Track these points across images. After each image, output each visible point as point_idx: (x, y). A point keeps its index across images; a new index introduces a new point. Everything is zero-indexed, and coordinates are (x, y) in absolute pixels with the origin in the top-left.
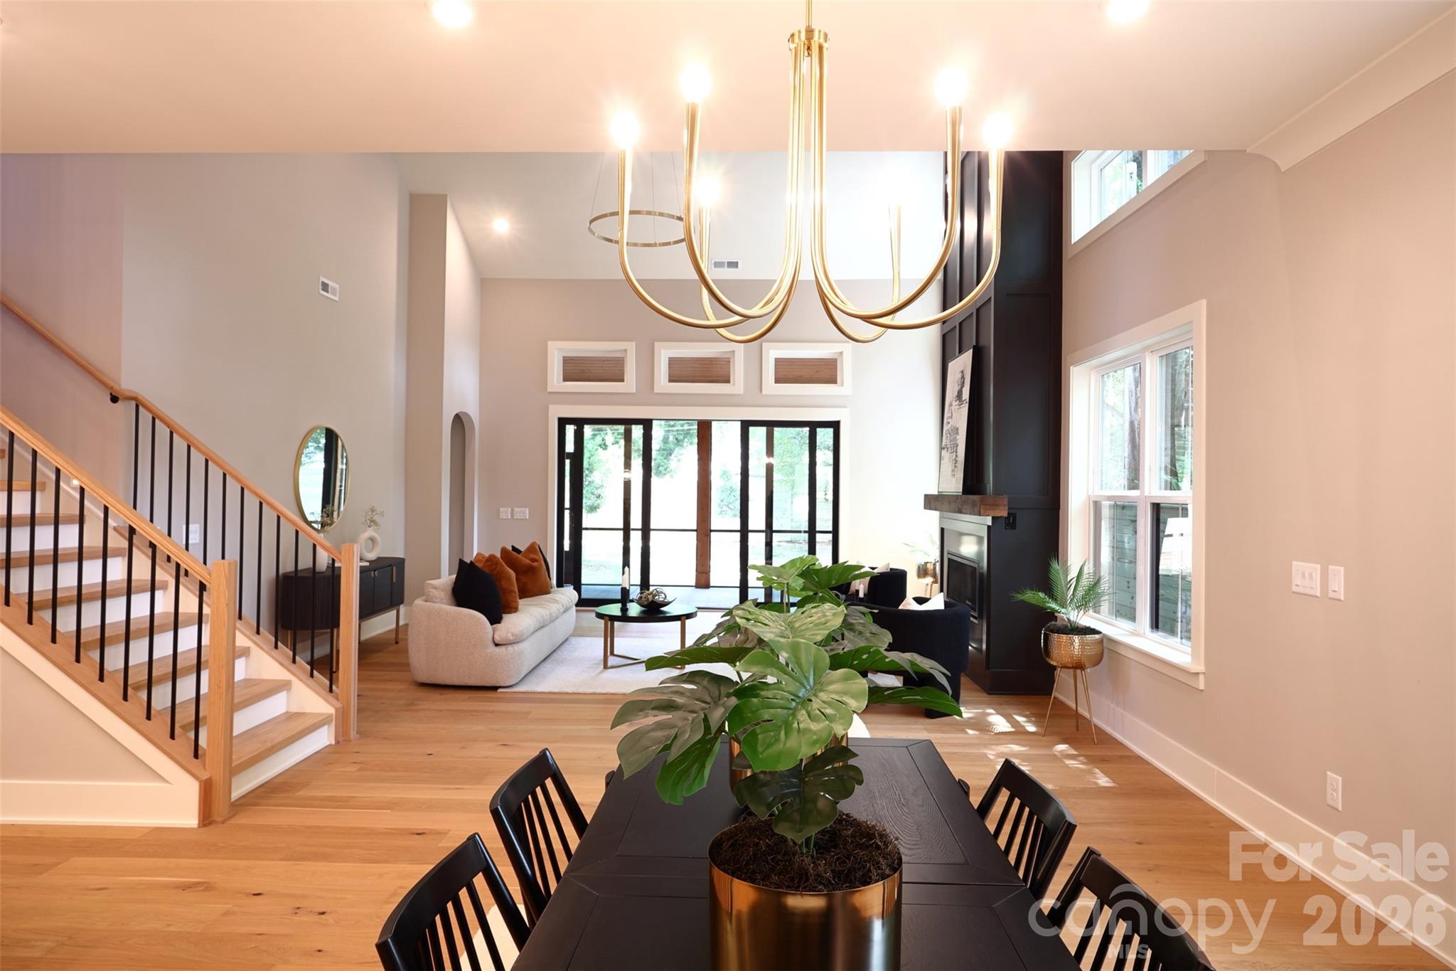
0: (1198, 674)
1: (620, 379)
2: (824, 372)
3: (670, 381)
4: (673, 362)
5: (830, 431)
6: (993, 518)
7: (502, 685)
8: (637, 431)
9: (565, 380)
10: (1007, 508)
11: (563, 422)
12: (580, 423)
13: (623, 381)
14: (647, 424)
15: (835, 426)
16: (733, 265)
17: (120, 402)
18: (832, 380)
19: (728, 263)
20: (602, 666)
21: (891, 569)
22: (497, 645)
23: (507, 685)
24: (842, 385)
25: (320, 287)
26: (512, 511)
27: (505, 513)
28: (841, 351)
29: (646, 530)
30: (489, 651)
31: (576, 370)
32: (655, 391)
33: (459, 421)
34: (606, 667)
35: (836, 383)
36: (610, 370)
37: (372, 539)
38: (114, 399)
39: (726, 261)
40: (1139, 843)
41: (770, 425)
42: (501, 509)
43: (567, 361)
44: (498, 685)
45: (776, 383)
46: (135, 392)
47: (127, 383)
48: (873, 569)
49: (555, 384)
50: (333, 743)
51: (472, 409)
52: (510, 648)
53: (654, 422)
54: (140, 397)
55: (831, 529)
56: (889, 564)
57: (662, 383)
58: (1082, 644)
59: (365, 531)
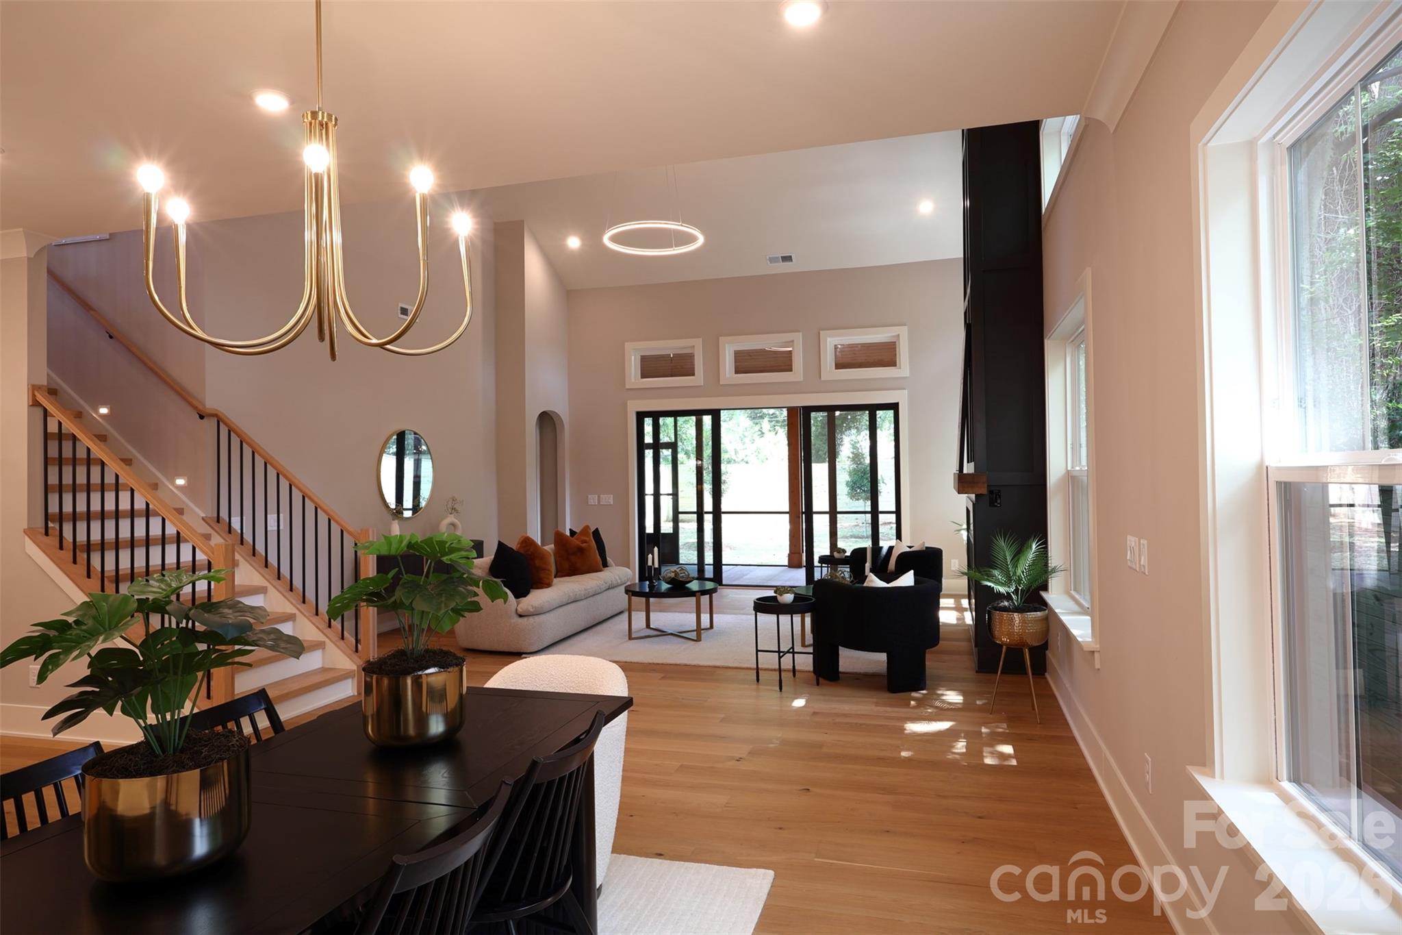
0: (1093, 652)
1: (691, 373)
2: (884, 356)
3: (737, 372)
4: (739, 356)
5: (891, 413)
6: (976, 496)
7: (525, 651)
8: (707, 420)
9: (643, 377)
10: (986, 485)
11: (641, 416)
12: (656, 416)
13: (693, 375)
14: (716, 415)
15: (894, 407)
16: (787, 259)
17: (205, 418)
18: (892, 363)
19: (782, 257)
20: (627, 638)
21: (927, 548)
22: (521, 616)
23: (529, 651)
24: (900, 368)
25: (399, 312)
26: (599, 497)
27: (593, 499)
28: (897, 333)
29: (717, 513)
30: (512, 621)
31: (652, 367)
32: (721, 383)
33: (547, 420)
34: (630, 638)
35: (896, 366)
36: (680, 366)
37: (453, 525)
38: (202, 417)
39: (780, 256)
40: (980, 817)
41: (830, 409)
42: (590, 496)
43: (644, 360)
44: (522, 651)
45: (836, 369)
46: (216, 410)
47: (211, 402)
48: (910, 547)
49: (633, 380)
50: (356, 694)
51: (561, 407)
52: (531, 619)
53: (722, 411)
54: (219, 414)
55: (894, 509)
56: (924, 543)
57: (727, 375)
58: (1023, 622)
59: (447, 517)
